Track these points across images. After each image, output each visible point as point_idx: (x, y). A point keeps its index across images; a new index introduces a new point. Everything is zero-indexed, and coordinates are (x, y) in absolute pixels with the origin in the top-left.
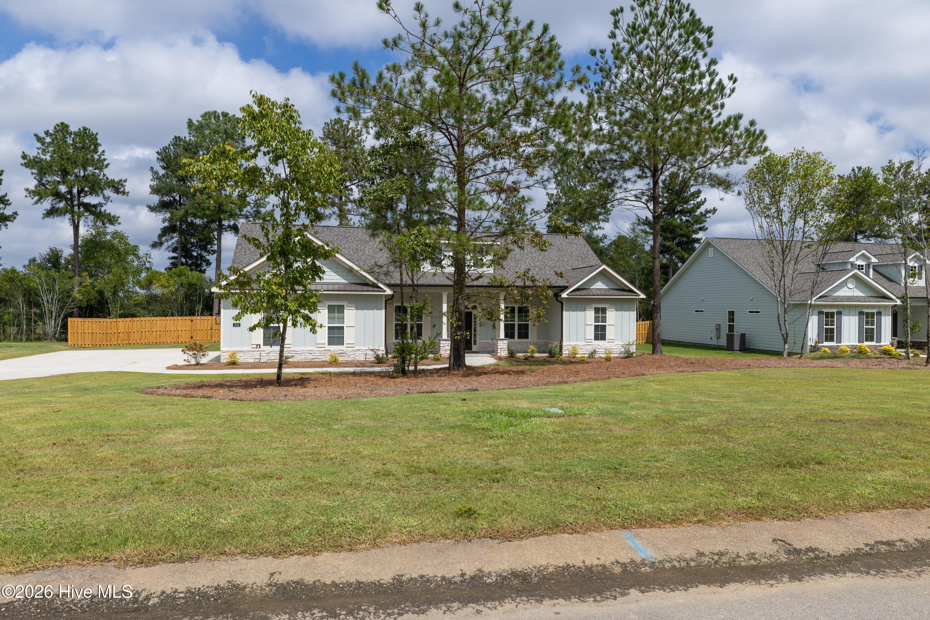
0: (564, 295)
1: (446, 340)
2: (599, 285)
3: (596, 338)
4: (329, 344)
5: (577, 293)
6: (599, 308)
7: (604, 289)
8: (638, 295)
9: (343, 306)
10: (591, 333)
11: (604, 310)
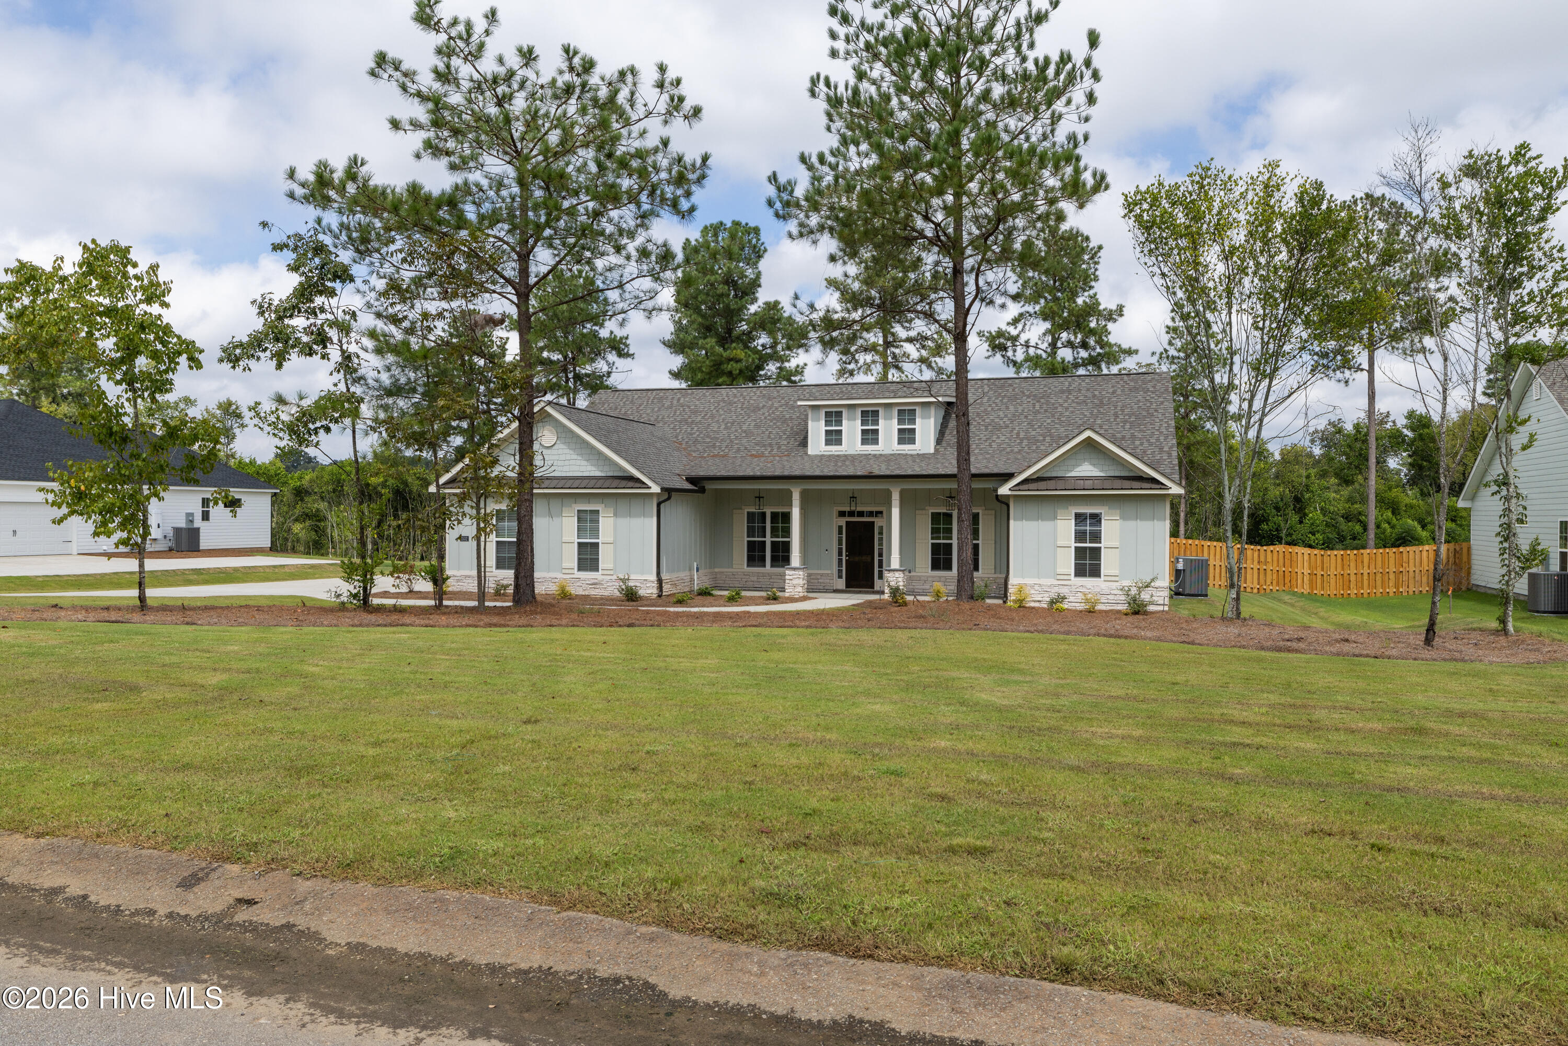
0: (1004, 490)
1: (794, 569)
2: (1087, 469)
3: (1080, 571)
4: (580, 569)
5: (1032, 486)
6: (1085, 514)
7: (1097, 478)
8: (1167, 488)
9: (598, 511)
10: (1068, 562)
11: (1096, 519)
